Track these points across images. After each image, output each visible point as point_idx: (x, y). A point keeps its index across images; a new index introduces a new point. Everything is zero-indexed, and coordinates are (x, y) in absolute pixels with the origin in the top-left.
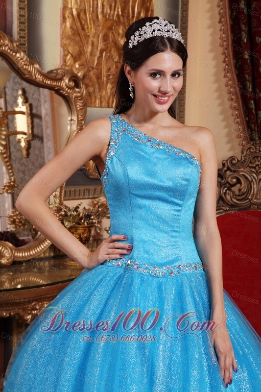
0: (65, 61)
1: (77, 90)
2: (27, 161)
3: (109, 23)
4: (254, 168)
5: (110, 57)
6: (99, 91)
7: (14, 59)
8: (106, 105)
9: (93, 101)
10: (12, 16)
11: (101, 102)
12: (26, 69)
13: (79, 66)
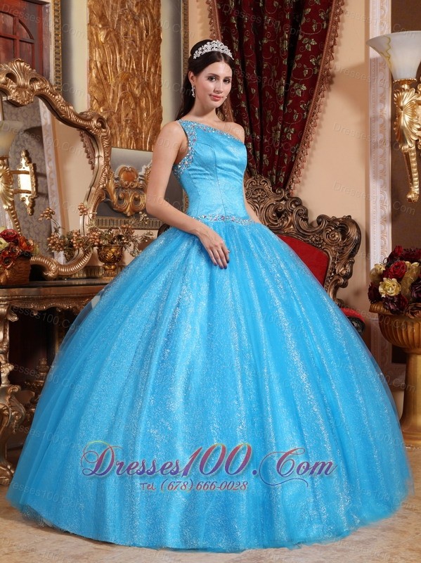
0: (92, 106)
1: (103, 130)
3: (126, 75)
4: (256, 198)
5: (128, 105)
6: (120, 134)
7: (53, 101)
8: (126, 146)
9: (115, 142)
10: (49, 66)
11: (121, 143)
12: (63, 110)
13: (104, 110)
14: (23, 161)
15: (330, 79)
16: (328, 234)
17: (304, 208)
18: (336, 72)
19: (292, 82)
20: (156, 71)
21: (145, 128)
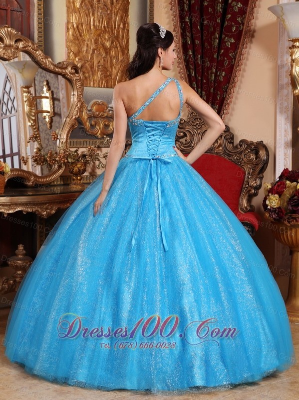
0: (69, 57)
1: (77, 75)
2: (50, 132)
3: (98, 32)
4: (195, 126)
5: (100, 54)
6: (93, 76)
7: (35, 55)
8: (98, 86)
9: (88, 83)
10: (34, 28)
11: (94, 84)
12: (43, 61)
13: (79, 59)
14: (45, 89)
15: (252, 34)
16: (245, 154)
17: (232, 134)
18: (256, 28)
19: (223, 36)
20: (124, 27)
21: (114, 71)
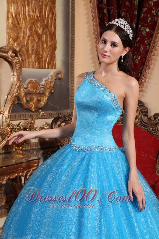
0: (9, 42)
1: (16, 58)
3: (33, 21)
5: (33, 40)
6: (28, 59)
8: (32, 67)
9: (25, 64)
11: (29, 65)
13: (17, 44)
17: (146, 108)
19: (140, 26)
20: (52, 17)
21: (45, 54)
